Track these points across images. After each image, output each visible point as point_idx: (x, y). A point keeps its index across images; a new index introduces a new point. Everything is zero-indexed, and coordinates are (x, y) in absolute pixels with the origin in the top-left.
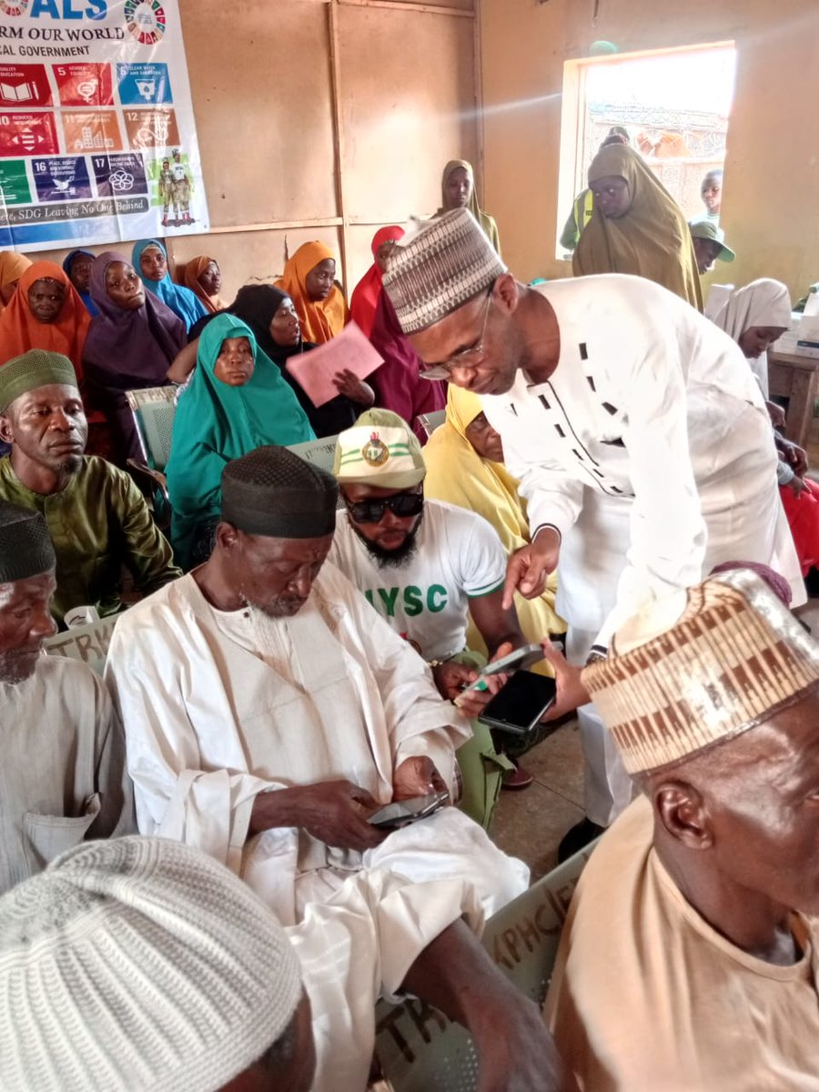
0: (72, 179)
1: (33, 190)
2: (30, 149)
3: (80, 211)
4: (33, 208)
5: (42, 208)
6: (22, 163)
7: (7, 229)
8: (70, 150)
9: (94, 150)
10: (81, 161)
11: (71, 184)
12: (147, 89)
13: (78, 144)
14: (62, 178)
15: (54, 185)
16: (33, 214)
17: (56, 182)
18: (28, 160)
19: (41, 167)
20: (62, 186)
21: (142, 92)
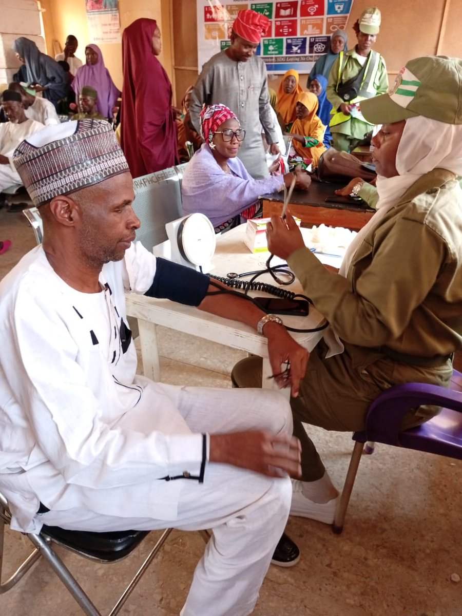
0: (300, 46)
1: (284, 50)
2: (286, 34)
3: (300, 59)
4: (283, 57)
5: (286, 57)
6: (282, 39)
7: (272, 65)
8: (302, 34)
9: (311, 35)
10: (305, 39)
11: (299, 48)
12: (339, 8)
13: (306, 32)
14: (296, 46)
15: (292, 48)
16: (282, 59)
17: (293, 47)
18: (284, 38)
19: (289, 41)
20: (295, 49)
21: (337, 9)
